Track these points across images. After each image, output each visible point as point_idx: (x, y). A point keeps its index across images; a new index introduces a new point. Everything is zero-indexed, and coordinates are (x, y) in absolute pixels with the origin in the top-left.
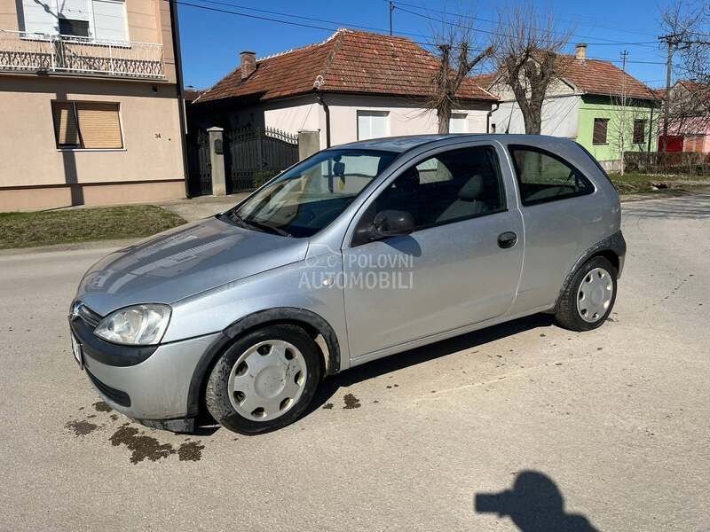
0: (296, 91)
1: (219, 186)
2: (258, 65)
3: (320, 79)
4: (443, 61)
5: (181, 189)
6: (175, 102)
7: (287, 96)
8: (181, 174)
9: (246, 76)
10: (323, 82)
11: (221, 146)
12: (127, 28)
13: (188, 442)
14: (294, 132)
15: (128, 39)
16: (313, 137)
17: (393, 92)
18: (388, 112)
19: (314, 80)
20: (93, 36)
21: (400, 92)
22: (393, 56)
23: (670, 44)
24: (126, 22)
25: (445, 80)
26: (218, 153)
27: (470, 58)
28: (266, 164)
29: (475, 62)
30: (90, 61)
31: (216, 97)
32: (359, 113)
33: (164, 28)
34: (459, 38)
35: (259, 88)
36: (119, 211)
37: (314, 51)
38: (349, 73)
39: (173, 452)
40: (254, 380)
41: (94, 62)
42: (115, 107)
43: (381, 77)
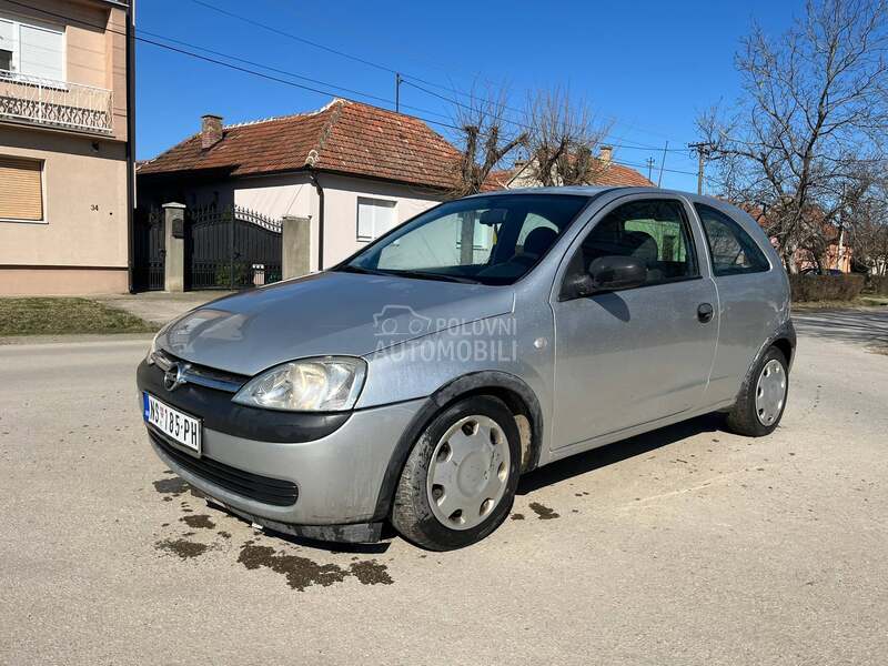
0: (282, 167)
1: (174, 278)
2: (225, 134)
3: (313, 155)
4: (469, 146)
5: (122, 281)
6: (122, 165)
7: (269, 172)
8: (123, 261)
9: (208, 146)
10: (317, 159)
11: (181, 227)
12: (64, 66)
13: (356, 561)
14: (276, 217)
15: (64, 79)
16: (301, 227)
17: (401, 178)
18: (395, 203)
19: (306, 156)
20: (17, 71)
21: (410, 180)
22: (401, 137)
23: (701, 153)
24: (64, 58)
25: (470, 168)
26: (176, 237)
27: (501, 145)
28: (239, 254)
29: (506, 150)
30: (9, 103)
31: (164, 169)
32: (361, 200)
33: (116, 70)
34: (488, 121)
35: (228, 161)
36: (38, 303)
37: (303, 122)
38: (349, 151)
39: (345, 573)
40: (457, 468)
41: (15, 105)
42: (38, 165)
43: (388, 159)
